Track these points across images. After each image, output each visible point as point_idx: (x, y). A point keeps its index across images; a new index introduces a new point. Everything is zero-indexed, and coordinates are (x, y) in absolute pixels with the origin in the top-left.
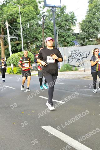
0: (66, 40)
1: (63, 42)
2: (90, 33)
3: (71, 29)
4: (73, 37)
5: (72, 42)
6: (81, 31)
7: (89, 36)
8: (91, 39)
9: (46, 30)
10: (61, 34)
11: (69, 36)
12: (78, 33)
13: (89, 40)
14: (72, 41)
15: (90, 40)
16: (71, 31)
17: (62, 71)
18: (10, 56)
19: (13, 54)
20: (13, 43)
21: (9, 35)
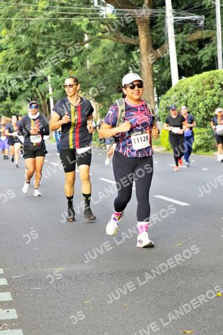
18: (171, 85)
19: (184, 78)
20: (183, 38)
21: (171, 7)
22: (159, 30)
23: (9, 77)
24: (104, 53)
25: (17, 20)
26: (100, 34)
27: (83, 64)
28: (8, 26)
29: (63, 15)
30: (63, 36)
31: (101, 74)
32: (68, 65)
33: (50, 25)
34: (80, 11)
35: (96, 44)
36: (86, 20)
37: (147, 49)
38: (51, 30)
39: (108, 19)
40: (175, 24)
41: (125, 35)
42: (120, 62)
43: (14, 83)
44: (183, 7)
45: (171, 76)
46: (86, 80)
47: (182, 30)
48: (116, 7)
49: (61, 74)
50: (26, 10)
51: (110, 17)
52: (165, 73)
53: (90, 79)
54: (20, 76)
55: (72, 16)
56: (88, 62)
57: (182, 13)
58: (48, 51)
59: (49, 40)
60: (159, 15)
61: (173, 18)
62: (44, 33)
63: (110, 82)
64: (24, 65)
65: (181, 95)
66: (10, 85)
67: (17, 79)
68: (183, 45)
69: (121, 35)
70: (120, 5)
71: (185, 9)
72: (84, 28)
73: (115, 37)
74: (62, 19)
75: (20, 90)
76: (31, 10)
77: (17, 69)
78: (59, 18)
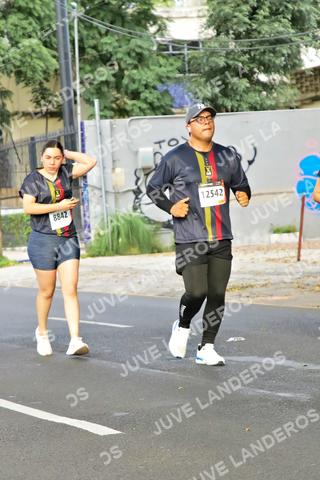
0: (125, 81)
1: (105, 89)
2: (262, 43)
3: (154, 19)
4: (162, 61)
5: (156, 94)
6: (212, 32)
7: (252, 60)
8: (263, 78)
9: (13, 18)
10: (95, 47)
11: (140, 59)
12: (194, 37)
13: (251, 81)
14: (159, 85)
15: (258, 82)
16: (153, 29)
17: (99, 254)
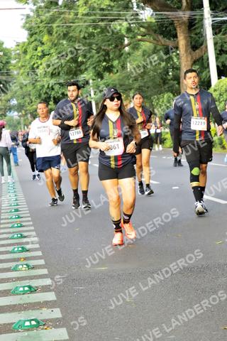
18: (211, 86)
19: (223, 78)
20: (221, 39)
21: (209, 9)
22: (198, 31)
23: (52, 82)
24: (144, 55)
25: (58, 26)
26: (139, 37)
27: (124, 67)
28: (50, 33)
29: (102, 20)
30: (103, 41)
31: (142, 77)
32: (109, 69)
33: (91, 30)
34: (119, 15)
35: (135, 47)
36: (125, 24)
37: (186, 51)
38: (91, 35)
39: (147, 22)
40: (213, 25)
41: (164, 37)
42: (159, 64)
43: (57, 87)
44: (221, 8)
45: (210, 76)
46: (127, 83)
47: (220, 31)
48: (155, 10)
49: (102, 78)
50: (67, 16)
51: (149, 20)
52: (204, 74)
53: (131, 81)
54: (62, 81)
55: (112, 20)
56: (128, 65)
57: (220, 14)
58: (88, 55)
59: (90, 45)
60: (197, 17)
61: (211, 19)
62: (84, 38)
63: (150, 84)
64: (65, 69)
65: (220, 95)
66: (53, 89)
67: (60, 84)
68: (222, 46)
69: (160, 37)
70: (158, 8)
71: (223, 10)
72: (124, 32)
73: (154, 39)
74: (102, 24)
75: (63, 94)
76: (72, 16)
77: (59, 74)
78: (100, 23)
